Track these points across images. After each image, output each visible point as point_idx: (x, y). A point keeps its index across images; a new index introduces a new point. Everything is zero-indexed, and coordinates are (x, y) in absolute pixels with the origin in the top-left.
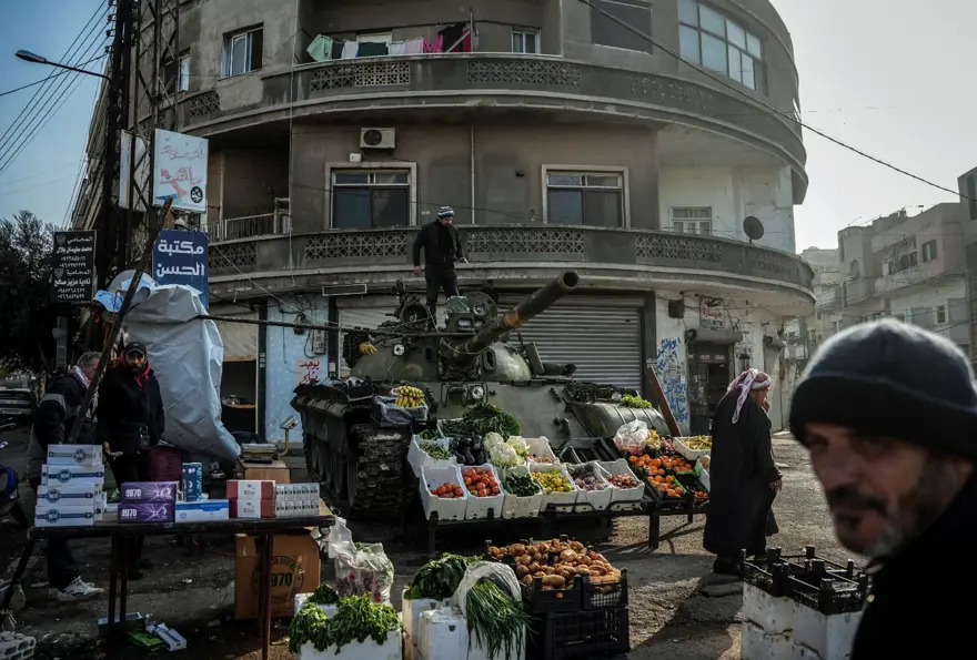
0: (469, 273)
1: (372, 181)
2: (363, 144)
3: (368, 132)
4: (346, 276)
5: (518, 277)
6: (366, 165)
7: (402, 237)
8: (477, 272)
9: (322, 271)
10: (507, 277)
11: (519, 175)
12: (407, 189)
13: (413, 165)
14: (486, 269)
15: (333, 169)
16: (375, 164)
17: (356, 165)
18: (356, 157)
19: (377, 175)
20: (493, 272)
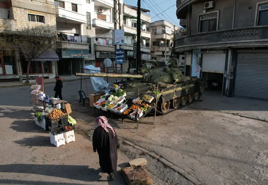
0: (222, 45)
1: (209, 18)
2: (205, 8)
3: (206, 4)
4: (196, 46)
5: (235, 45)
6: (207, 13)
7: (208, 35)
8: (224, 45)
9: (192, 45)
10: (231, 46)
11: (250, 8)
12: (216, 19)
13: (218, 11)
14: (226, 43)
15: (200, 16)
16: (209, 13)
17: (204, 14)
18: (204, 11)
19: (211, 15)
20: (228, 44)
